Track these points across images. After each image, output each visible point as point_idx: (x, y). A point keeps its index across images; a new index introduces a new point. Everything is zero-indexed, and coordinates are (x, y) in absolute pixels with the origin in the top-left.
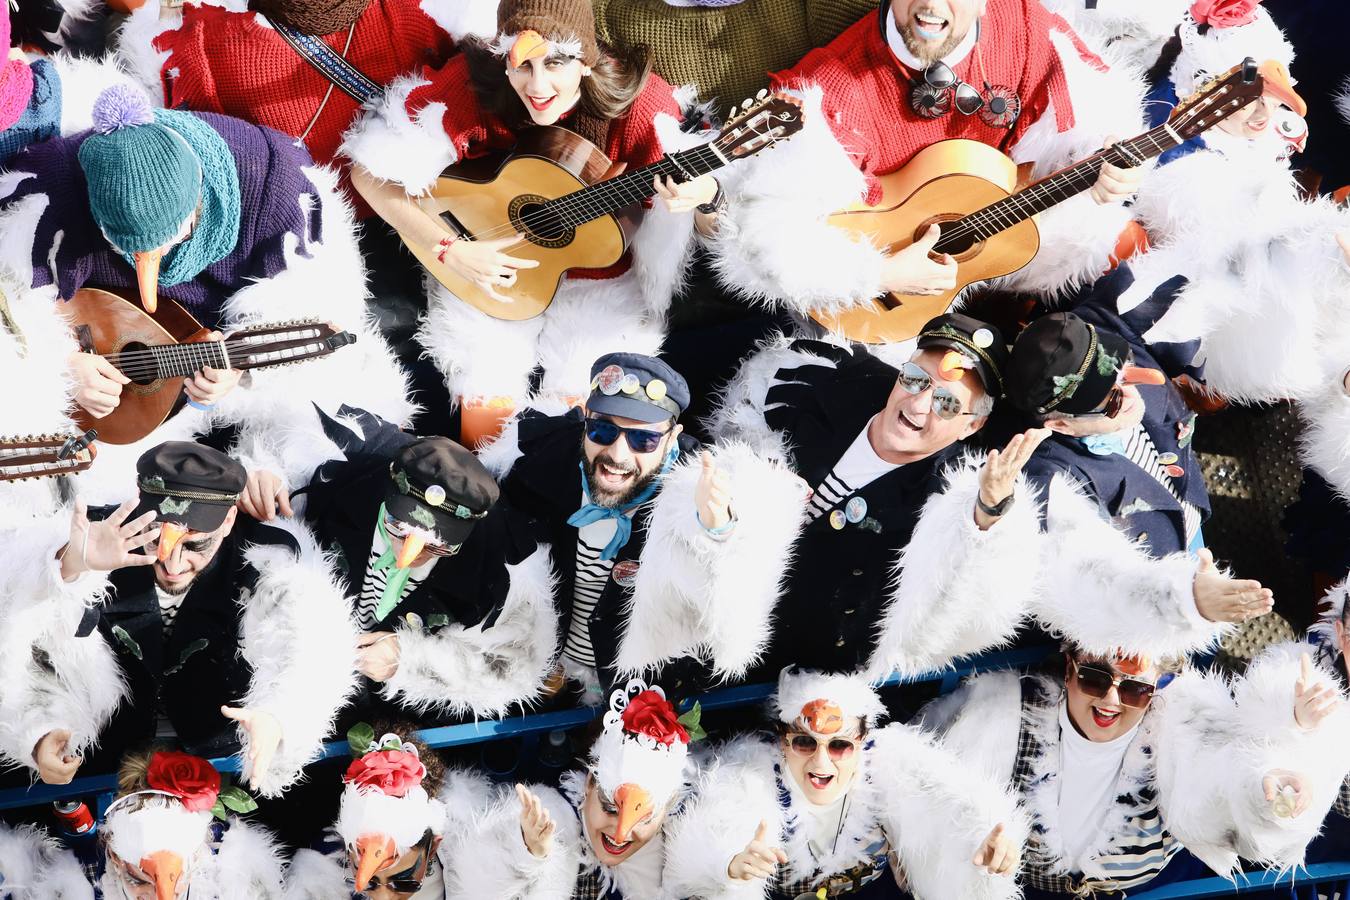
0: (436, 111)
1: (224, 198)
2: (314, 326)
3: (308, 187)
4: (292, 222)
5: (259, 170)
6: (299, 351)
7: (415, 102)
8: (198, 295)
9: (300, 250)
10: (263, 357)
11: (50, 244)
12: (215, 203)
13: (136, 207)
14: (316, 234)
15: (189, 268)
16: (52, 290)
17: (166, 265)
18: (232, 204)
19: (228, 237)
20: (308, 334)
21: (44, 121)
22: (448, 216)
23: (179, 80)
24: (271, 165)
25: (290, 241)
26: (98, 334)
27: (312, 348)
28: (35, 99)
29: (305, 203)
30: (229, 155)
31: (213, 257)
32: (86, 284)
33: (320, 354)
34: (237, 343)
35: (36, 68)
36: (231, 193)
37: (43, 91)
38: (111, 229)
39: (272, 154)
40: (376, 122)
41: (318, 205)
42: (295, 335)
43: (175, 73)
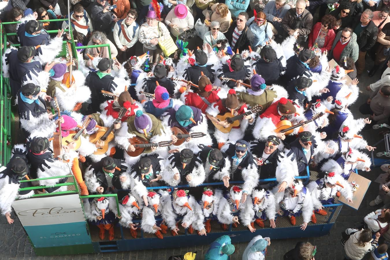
0: (217, 107)
2: (201, 133)
4: (199, 120)
5: (196, 113)
6: (199, 136)
7: (215, 106)
8: (187, 128)
9: (200, 123)
10: (195, 136)
11: (170, 121)
14: (202, 121)
16: (170, 127)
20: (200, 134)
21: (171, 106)
22: (218, 120)
24: (197, 113)
26: (175, 132)
29: (201, 117)
32: (174, 126)
33: (202, 136)
35: (170, 100)
37: (171, 103)
39: (198, 111)
40: (210, 108)
41: (203, 118)
42: (199, 134)
43: (187, 100)
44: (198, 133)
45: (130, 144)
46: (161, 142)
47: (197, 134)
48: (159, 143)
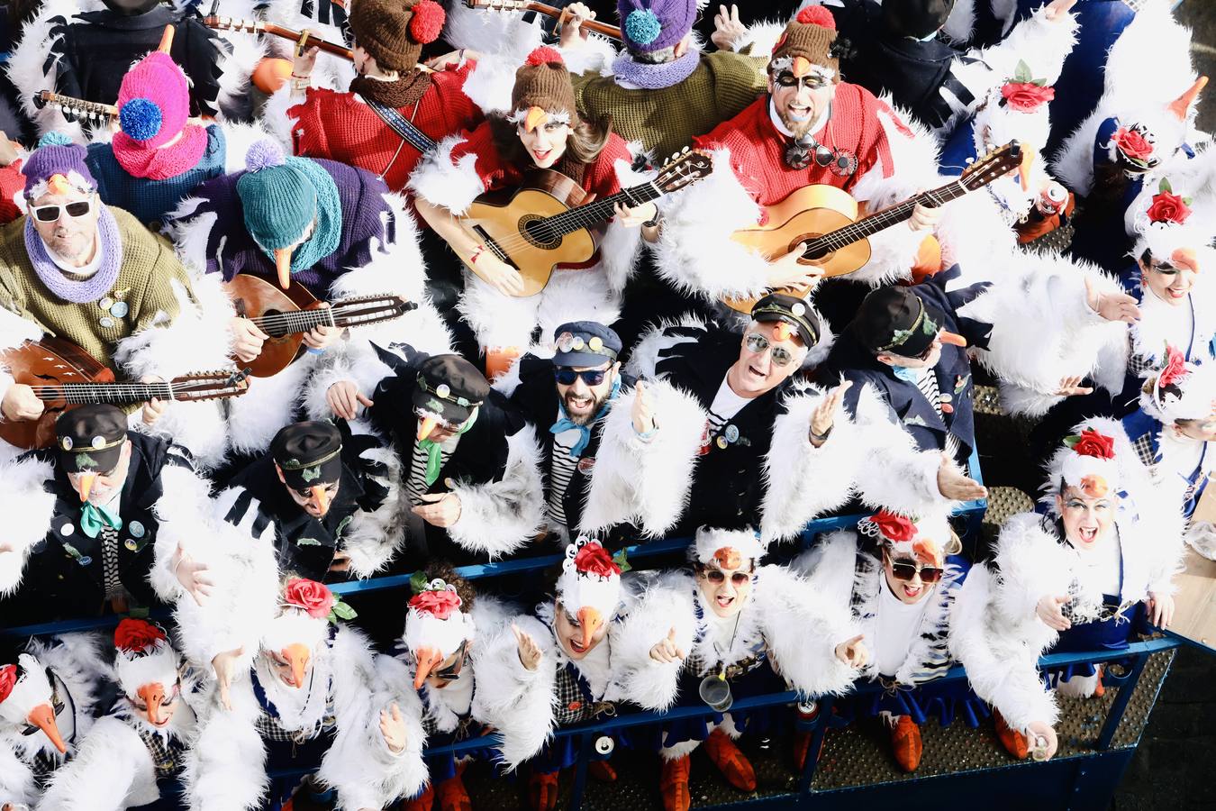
0: (470, 159)
1: (331, 215)
2: (389, 298)
3: (385, 207)
4: (376, 231)
5: (354, 196)
6: (380, 314)
7: (457, 153)
8: (314, 279)
9: (381, 249)
11: (218, 245)
12: (325, 217)
13: (275, 220)
14: (391, 238)
15: (308, 260)
16: (219, 275)
17: (294, 258)
18: (336, 219)
19: (334, 240)
20: (386, 303)
21: (214, 164)
22: (478, 228)
23: (303, 137)
24: (361, 193)
25: (374, 243)
26: (248, 305)
27: (389, 312)
28: (209, 151)
29: (384, 218)
30: (334, 186)
31: (323, 254)
32: (241, 272)
33: (394, 316)
34: (339, 310)
35: (210, 130)
36: (335, 211)
37: (214, 145)
38: (260, 236)
39: (362, 186)
40: (432, 166)
41: (393, 219)
42: (379, 304)
43: (301, 132)
44: (373, 300)
45: (10, 379)
46: (188, 378)
47: (371, 305)
48: (176, 380)
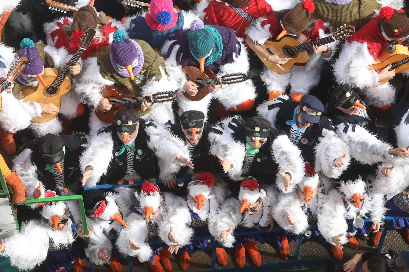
0: (268, 26)
1: (219, 46)
2: (241, 74)
3: (238, 42)
4: (234, 50)
5: (227, 38)
6: (238, 80)
7: (263, 24)
8: (213, 67)
9: (236, 57)
10: (229, 81)
11: (180, 56)
12: (217, 47)
13: (200, 48)
16: (180, 66)
18: (221, 46)
19: (220, 54)
20: (240, 76)
21: (180, 26)
23: (208, 19)
24: (230, 37)
25: (234, 54)
26: (190, 77)
27: (241, 79)
28: (178, 21)
29: (237, 46)
30: (220, 36)
31: (217, 58)
32: (188, 65)
33: (243, 81)
34: (223, 78)
35: (179, 14)
36: (220, 44)
37: (180, 20)
38: (194, 53)
39: (230, 34)
41: (240, 47)
42: (237, 77)
43: (207, 18)
44: (235, 75)
47: (234, 77)
